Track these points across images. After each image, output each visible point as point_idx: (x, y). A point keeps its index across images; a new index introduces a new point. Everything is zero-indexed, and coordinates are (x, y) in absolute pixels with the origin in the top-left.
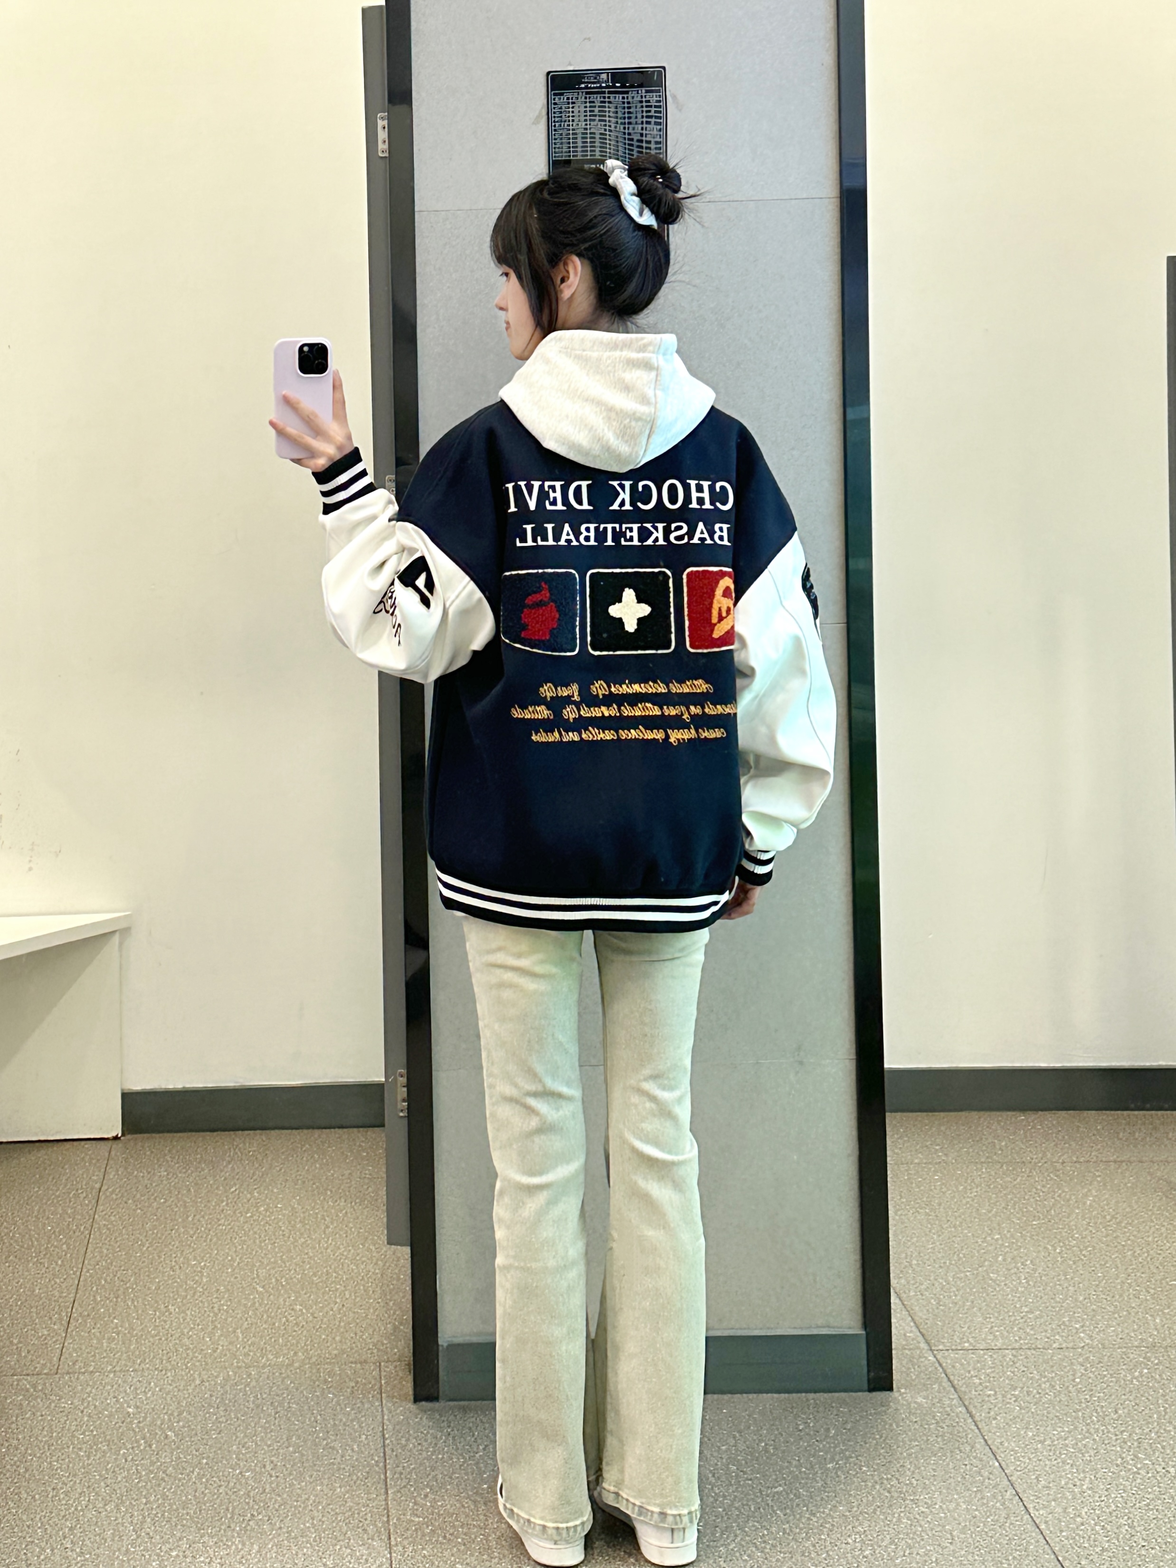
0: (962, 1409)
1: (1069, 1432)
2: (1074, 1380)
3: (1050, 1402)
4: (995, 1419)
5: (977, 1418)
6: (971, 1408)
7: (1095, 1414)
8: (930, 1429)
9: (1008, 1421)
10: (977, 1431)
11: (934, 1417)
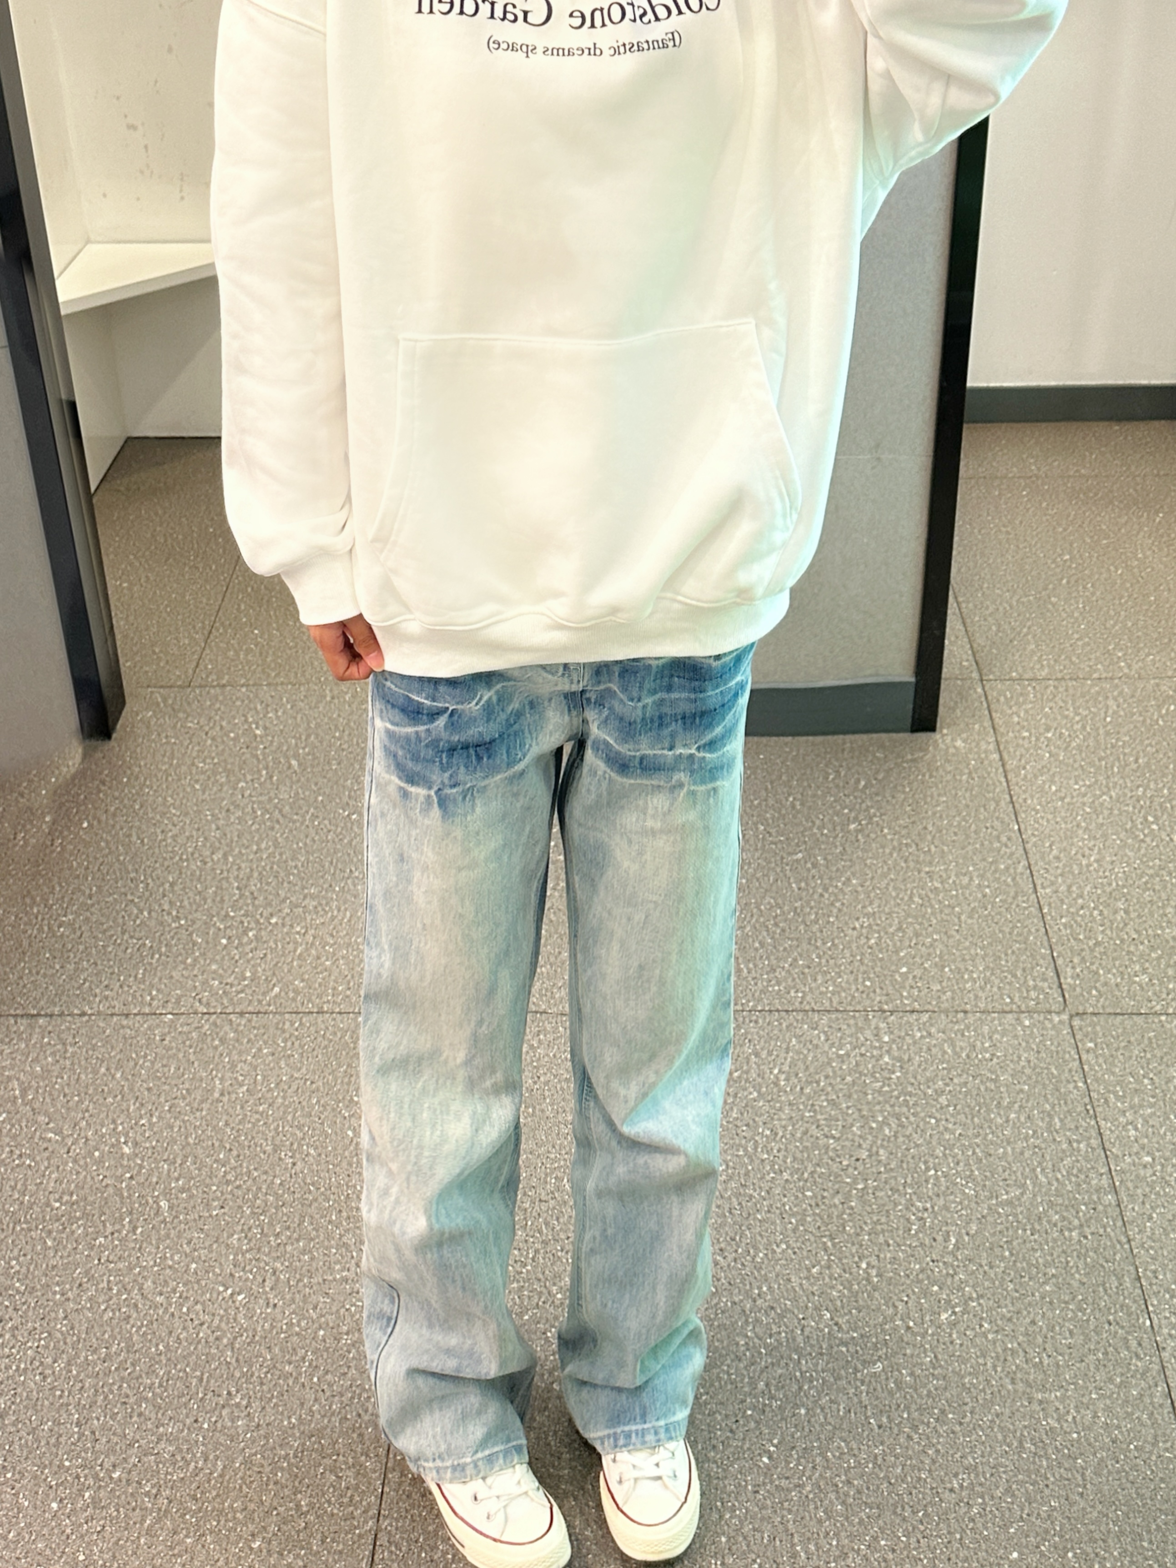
0: (996, 756)
1: (1089, 786)
2: (1105, 719)
3: (1079, 748)
4: (1024, 768)
5: (1008, 767)
6: (1006, 756)
7: (1117, 764)
8: (960, 781)
9: (1035, 771)
10: (1005, 784)
11: (969, 764)
